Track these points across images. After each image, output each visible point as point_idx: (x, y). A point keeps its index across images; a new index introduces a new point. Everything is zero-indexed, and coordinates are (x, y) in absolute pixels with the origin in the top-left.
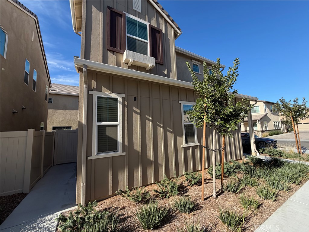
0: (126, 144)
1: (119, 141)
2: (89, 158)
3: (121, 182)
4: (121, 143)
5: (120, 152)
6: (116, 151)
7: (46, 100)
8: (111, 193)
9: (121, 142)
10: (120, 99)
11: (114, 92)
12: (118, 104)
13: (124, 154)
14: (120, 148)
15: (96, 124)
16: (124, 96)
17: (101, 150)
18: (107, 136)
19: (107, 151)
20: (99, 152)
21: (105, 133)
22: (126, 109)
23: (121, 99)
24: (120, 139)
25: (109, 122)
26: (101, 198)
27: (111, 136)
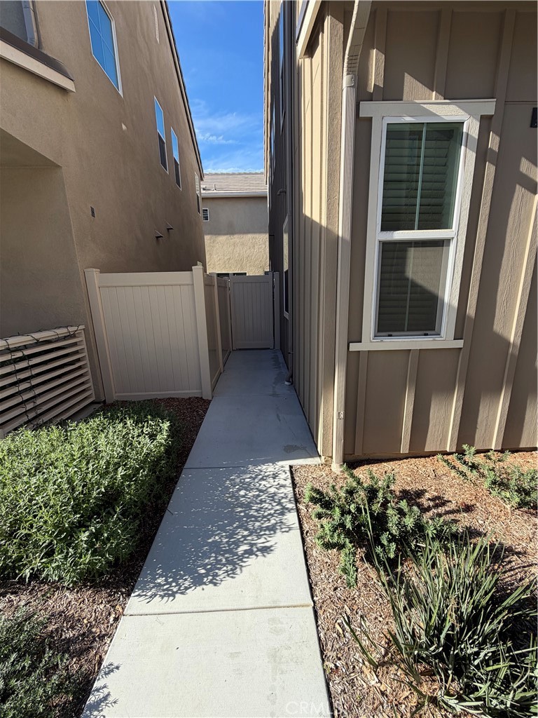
0: (471, 310)
1: (446, 299)
2: (354, 347)
3: (437, 427)
4: (453, 308)
5: (445, 337)
6: (433, 332)
7: (199, 211)
8: (404, 449)
9: (455, 303)
10: (471, 127)
11: (449, 95)
12: (463, 147)
13: (460, 344)
14: (447, 323)
15: (376, 236)
16: (489, 107)
17: (386, 326)
18: (408, 279)
19: (403, 331)
20: (378, 331)
21: (403, 272)
22: (490, 170)
23: (478, 124)
24: (450, 294)
25: (418, 229)
26: (378, 455)
27: (420, 281)
